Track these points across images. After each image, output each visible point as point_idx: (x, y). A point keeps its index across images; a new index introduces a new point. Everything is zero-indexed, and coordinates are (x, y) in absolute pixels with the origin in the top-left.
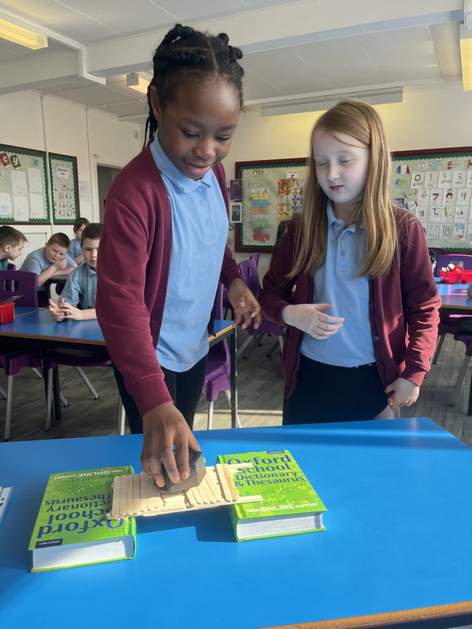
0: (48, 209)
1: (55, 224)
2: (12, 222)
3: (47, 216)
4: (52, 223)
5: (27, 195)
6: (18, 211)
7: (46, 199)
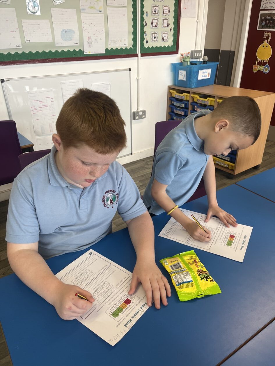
0: (135, 33)
1: (143, 55)
2: (79, 56)
3: (132, 42)
4: (139, 55)
5: (103, 11)
6: (89, 38)
7: (132, 16)
